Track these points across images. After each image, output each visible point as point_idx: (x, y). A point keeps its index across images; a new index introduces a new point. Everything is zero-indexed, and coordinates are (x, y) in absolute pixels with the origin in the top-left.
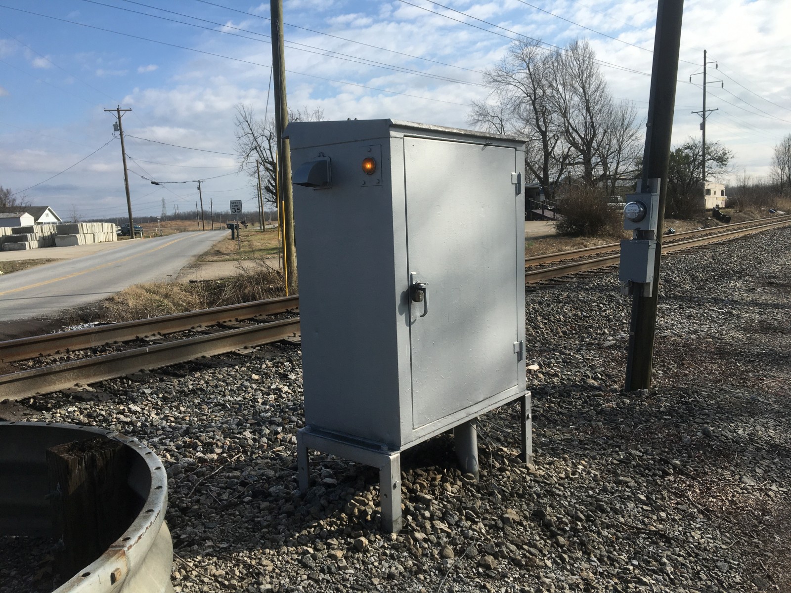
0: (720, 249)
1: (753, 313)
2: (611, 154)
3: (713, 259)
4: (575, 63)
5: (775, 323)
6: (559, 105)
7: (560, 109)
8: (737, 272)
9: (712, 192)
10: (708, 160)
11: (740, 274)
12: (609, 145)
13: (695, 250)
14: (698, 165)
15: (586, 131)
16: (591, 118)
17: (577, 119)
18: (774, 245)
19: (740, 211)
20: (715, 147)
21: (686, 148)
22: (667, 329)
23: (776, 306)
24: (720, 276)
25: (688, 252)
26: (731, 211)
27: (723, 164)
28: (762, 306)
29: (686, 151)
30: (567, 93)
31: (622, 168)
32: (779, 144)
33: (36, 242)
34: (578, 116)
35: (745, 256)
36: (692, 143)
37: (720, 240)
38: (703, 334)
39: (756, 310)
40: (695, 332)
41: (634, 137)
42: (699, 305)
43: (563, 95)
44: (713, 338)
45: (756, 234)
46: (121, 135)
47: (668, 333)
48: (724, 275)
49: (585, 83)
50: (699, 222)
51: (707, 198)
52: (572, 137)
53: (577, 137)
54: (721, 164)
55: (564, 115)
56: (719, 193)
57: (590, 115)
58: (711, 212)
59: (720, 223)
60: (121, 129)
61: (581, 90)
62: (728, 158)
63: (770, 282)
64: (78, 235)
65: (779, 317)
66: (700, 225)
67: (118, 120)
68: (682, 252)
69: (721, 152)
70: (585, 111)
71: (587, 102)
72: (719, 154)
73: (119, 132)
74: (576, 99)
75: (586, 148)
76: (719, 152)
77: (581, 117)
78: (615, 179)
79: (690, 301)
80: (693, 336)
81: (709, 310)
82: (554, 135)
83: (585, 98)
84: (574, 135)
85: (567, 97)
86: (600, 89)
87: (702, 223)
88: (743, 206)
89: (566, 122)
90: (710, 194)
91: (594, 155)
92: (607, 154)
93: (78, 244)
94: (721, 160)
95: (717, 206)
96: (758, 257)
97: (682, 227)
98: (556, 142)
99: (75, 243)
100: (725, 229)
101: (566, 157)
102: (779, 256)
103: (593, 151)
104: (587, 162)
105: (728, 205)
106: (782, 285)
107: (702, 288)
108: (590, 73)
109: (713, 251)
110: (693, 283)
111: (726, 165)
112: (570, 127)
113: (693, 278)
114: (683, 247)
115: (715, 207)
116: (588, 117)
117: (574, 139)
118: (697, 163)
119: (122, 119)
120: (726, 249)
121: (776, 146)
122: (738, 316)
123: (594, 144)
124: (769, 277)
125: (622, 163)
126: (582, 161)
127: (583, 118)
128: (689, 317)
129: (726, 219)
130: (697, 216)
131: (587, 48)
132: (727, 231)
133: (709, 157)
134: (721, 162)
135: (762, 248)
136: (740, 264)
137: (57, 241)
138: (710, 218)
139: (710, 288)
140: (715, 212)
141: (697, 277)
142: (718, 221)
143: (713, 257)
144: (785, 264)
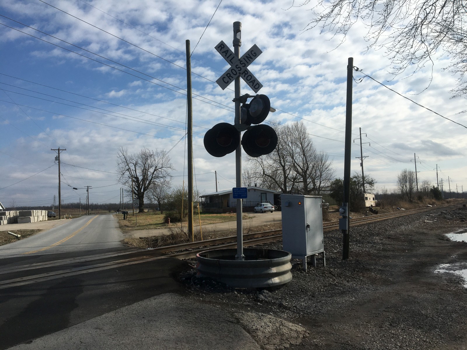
0: (371, 225)
1: (381, 246)
2: (317, 178)
3: (368, 229)
4: (297, 132)
5: (388, 249)
6: (290, 153)
7: (290, 154)
8: (377, 234)
9: (368, 199)
10: (365, 183)
11: (378, 235)
12: (316, 173)
13: (361, 225)
14: (360, 186)
15: (304, 165)
16: (306, 159)
17: (299, 159)
18: (393, 224)
19: (383, 208)
20: (368, 178)
21: (354, 178)
22: (352, 249)
23: (389, 244)
24: (370, 235)
25: (358, 226)
26: (378, 208)
27: (372, 186)
28: (384, 244)
29: (354, 179)
30: (293, 147)
31: (322, 185)
32: (400, 175)
33: (6, 221)
34: (299, 158)
35: (381, 228)
36: (356, 175)
37: (371, 221)
38: (364, 251)
39: (382, 245)
40: (361, 250)
41: (328, 169)
42: (362, 243)
43: (291, 148)
44: (367, 252)
45: (387, 219)
46: (59, 163)
47: (352, 250)
48: (372, 235)
49: (302, 142)
50: (363, 214)
51: (366, 201)
52: (296, 168)
53: (299, 168)
54: (371, 185)
55: (293, 158)
56: (372, 199)
57: (305, 157)
58: (369, 209)
59: (373, 214)
60: (59, 160)
61: (300, 145)
62: (374, 183)
63: (389, 238)
64: (31, 217)
65: (389, 247)
66: (363, 215)
67: (58, 155)
68: (356, 226)
69: (371, 180)
70: (302, 156)
71: (303, 151)
72: (370, 181)
73: (58, 161)
74: (298, 150)
75: (304, 174)
76: (370, 180)
77: (301, 158)
78: (320, 190)
79: (359, 242)
80: (360, 251)
81: (366, 245)
82: (289, 168)
83: (303, 149)
84: (298, 167)
85: (293, 148)
86: (309, 145)
87: (364, 214)
88: (384, 206)
89: (293, 161)
90: (367, 200)
91: (308, 178)
92: (315, 177)
93: (30, 222)
94: (371, 183)
95: (372, 205)
96: (386, 229)
97: (355, 216)
98: (290, 171)
99: (29, 221)
100: (374, 217)
101: (295, 179)
102: (395, 228)
103: (307, 176)
104: (305, 181)
105: (377, 205)
106: (393, 238)
107: (363, 238)
108: (304, 137)
109: (368, 226)
110: (360, 237)
111: (373, 186)
112: (295, 163)
113: (360, 235)
114: (356, 224)
115: (370, 206)
116: (304, 159)
117: (297, 169)
118: (360, 185)
119: (60, 154)
120: (373, 225)
121: (398, 175)
122: (375, 247)
123: (308, 172)
124: (389, 236)
125: (322, 182)
126: (302, 180)
127: (302, 159)
128: (359, 246)
129: (376, 212)
130: (362, 211)
131: (302, 125)
132: (375, 218)
133: (365, 182)
134: (371, 184)
135: (388, 225)
136: (379, 231)
137: (19, 220)
138: (368, 212)
139: (366, 239)
140: (371, 208)
141: (362, 235)
142: (372, 213)
143: (368, 228)
144: (396, 231)
